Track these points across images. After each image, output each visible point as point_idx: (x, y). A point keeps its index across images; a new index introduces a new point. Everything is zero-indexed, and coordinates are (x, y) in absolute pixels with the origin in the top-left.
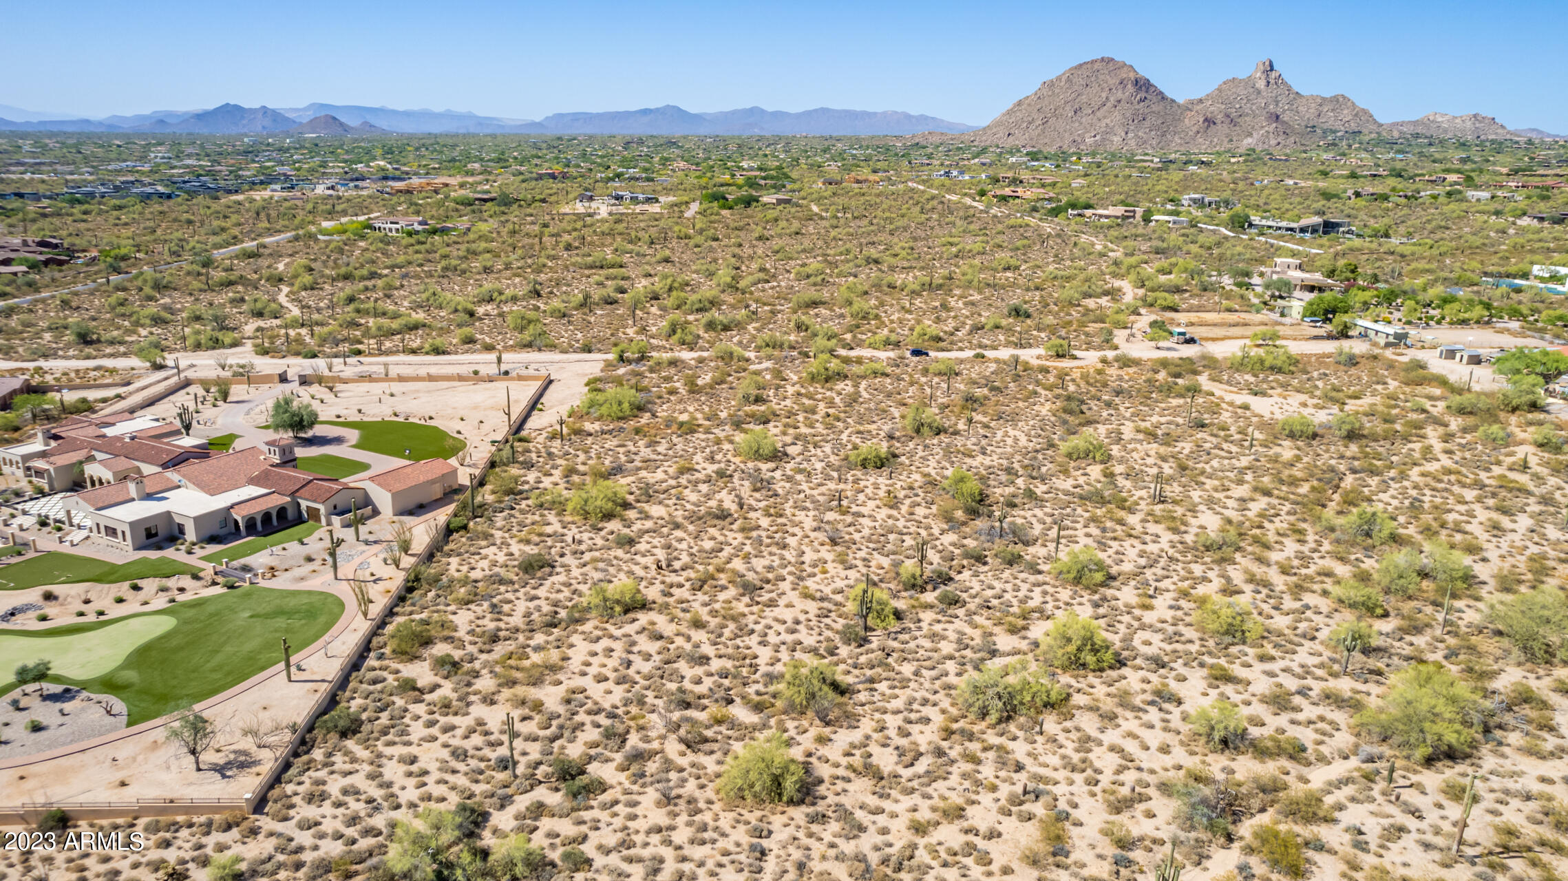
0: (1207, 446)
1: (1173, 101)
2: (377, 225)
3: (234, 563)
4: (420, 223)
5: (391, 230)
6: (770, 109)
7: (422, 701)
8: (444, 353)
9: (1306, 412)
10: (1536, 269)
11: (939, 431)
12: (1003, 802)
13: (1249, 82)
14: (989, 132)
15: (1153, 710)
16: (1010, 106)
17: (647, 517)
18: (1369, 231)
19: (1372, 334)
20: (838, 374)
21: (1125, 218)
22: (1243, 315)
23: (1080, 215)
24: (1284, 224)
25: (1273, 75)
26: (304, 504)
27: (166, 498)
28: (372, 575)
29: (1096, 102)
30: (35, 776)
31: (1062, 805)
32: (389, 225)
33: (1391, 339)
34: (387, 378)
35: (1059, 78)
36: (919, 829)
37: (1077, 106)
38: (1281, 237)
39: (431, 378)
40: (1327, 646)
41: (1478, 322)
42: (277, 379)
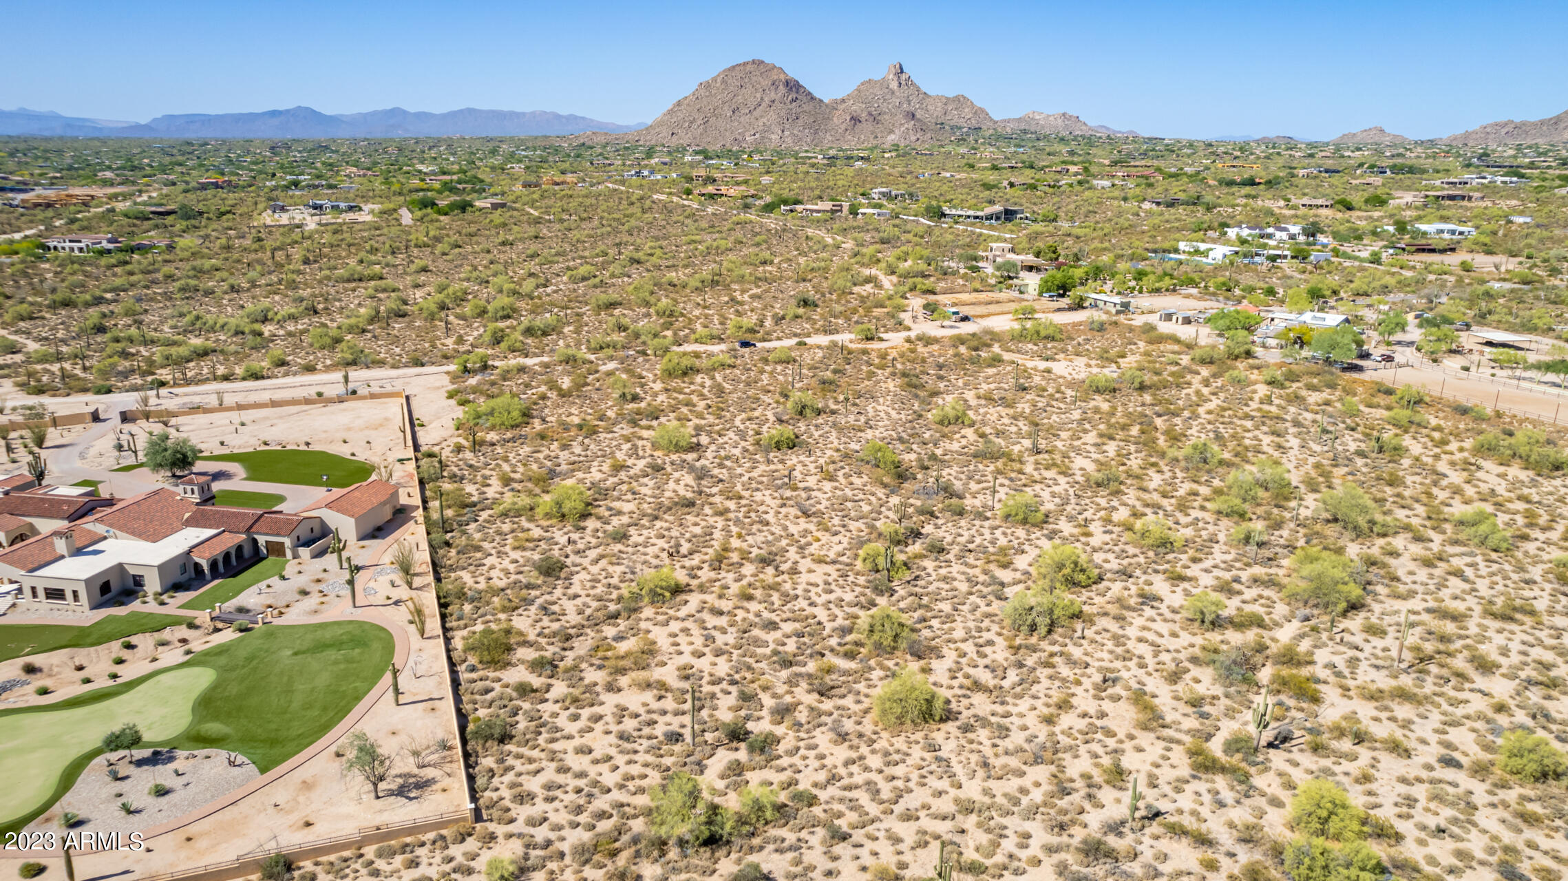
0: (1040, 405)
1: (821, 101)
2: (51, 244)
3: (226, 604)
4: (109, 241)
5: (72, 249)
6: (412, 110)
7: (547, 700)
8: (263, 378)
9: (1095, 370)
10: (1182, 246)
11: (819, 412)
12: (1092, 692)
13: (884, 83)
14: (653, 132)
15: (1146, 608)
16: (670, 107)
17: (620, 513)
18: (1040, 218)
19: (1101, 304)
20: (691, 369)
21: (833, 212)
22: (990, 294)
23: (792, 211)
24: (971, 213)
25: (904, 77)
26: (262, 540)
27: (102, 552)
28: (389, 598)
29: (752, 102)
30: (201, 835)
31: (1135, 686)
32: (68, 244)
33: (1118, 307)
34: (221, 408)
35: (714, 80)
36: (1049, 720)
37: (734, 106)
38: (973, 225)
39: (274, 404)
40: (1231, 546)
41: (1167, 290)
42: (89, 418)
